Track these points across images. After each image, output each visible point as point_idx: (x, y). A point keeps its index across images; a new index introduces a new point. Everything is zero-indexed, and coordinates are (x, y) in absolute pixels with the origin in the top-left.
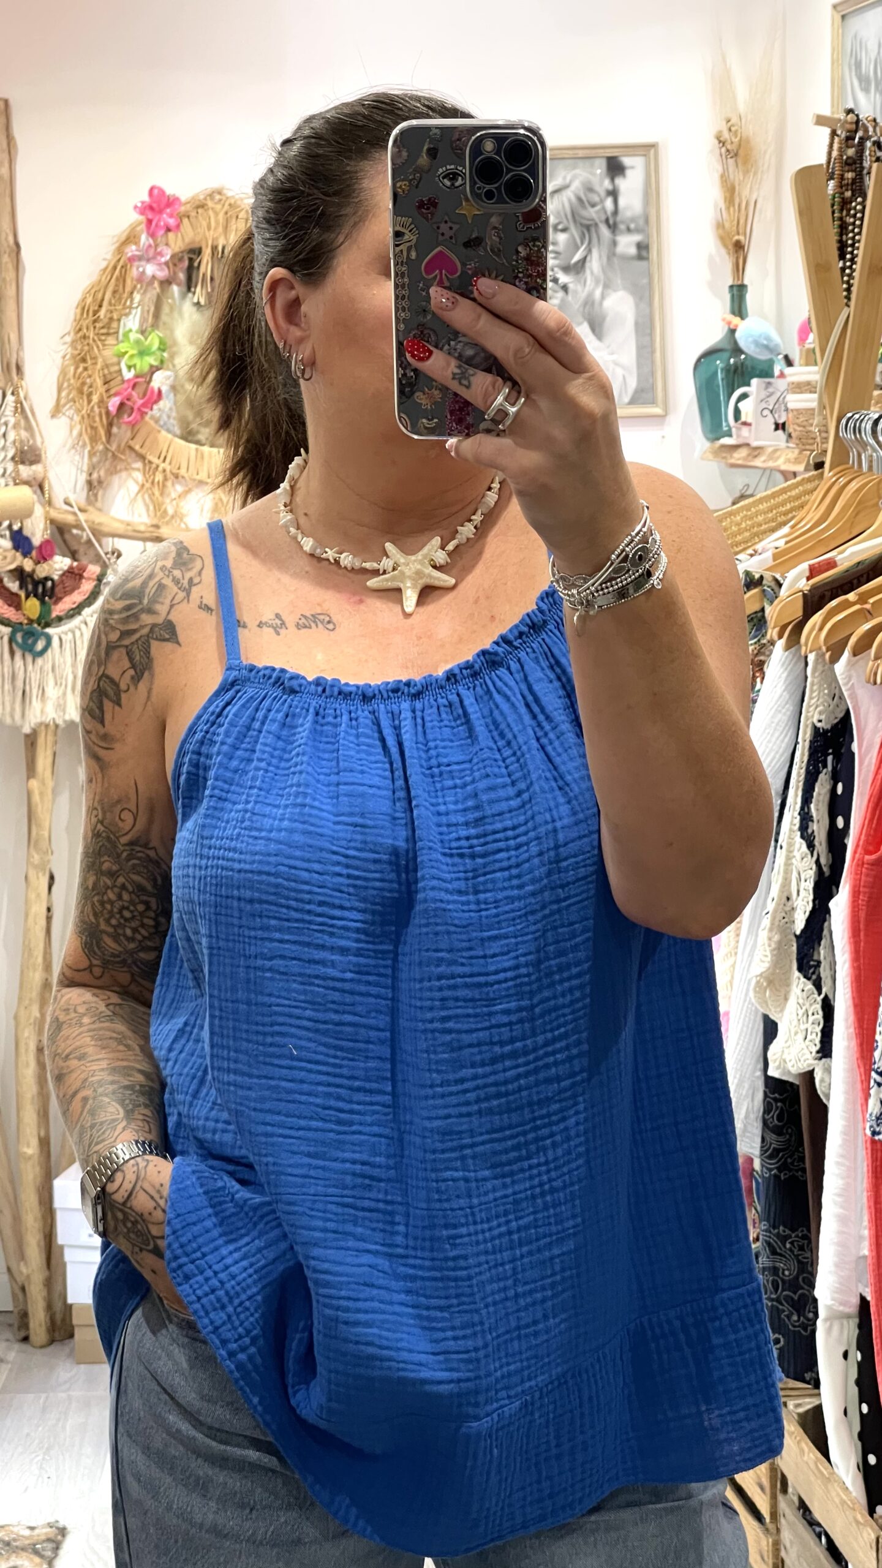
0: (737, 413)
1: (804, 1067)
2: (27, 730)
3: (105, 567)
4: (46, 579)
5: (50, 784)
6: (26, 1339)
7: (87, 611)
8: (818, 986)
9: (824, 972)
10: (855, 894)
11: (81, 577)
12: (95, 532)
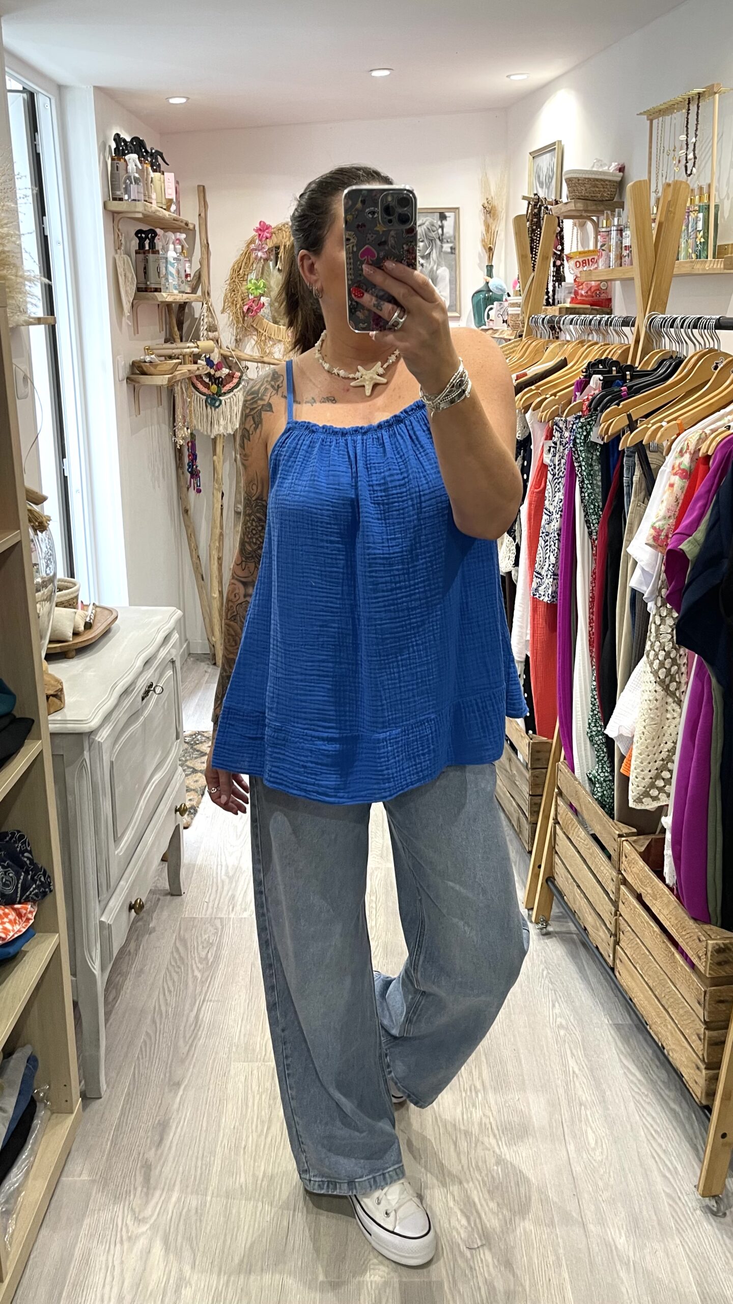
0: (488, 315)
1: (508, 570)
2: (212, 437)
3: (242, 373)
4: (220, 377)
5: (222, 458)
6: (215, 664)
7: (235, 390)
8: (514, 539)
9: (517, 534)
10: (530, 504)
11: (233, 377)
12: (238, 359)
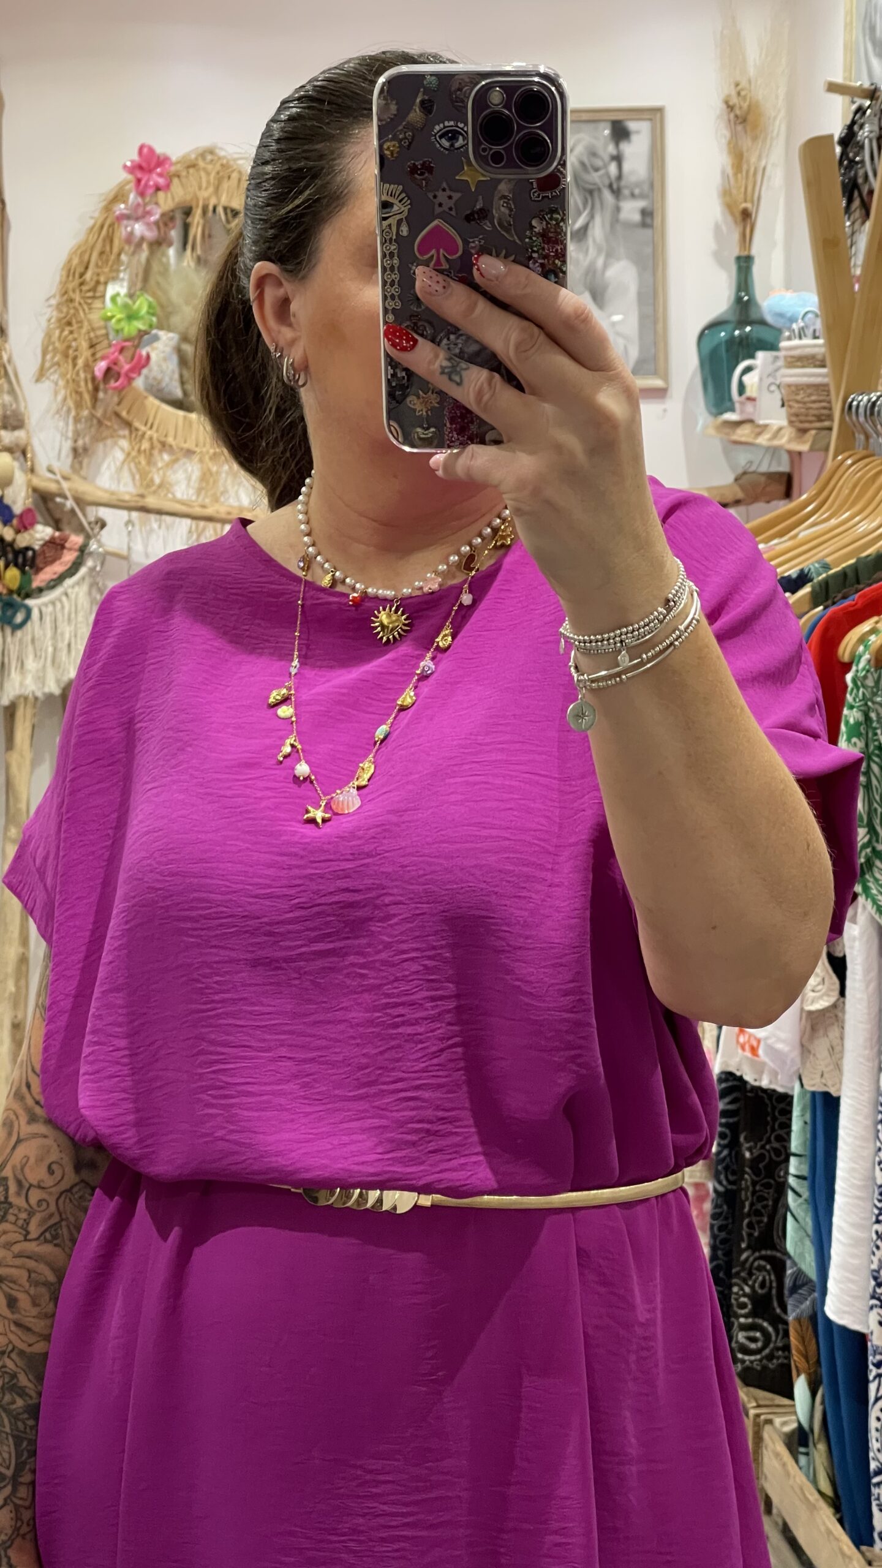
0: (742, 388)
2: (6, 702)
3: (88, 537)
4: (27, 549)
5: (29, 756)
7: (69, 582)
11: (63, 547)
12: (79, 501)
